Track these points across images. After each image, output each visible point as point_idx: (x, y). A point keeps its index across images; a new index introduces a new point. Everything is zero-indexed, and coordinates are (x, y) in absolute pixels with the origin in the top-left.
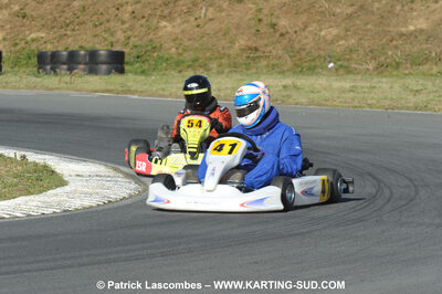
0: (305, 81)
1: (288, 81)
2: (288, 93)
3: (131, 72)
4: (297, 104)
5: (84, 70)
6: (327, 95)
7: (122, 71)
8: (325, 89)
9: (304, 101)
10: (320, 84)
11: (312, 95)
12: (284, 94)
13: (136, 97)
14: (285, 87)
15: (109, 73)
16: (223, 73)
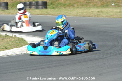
0: (105, 10)
1: (99, 10)
2: (99, 13)
3: (49, 8)
4: (102, 17)
5: (34, 8)
6: (112, 14)
7: (46, 8)
8: (111, 12)
9: (104, 16)
10: (110, 10)
11: (107, 14)
12: (98, 14)
13: (51, 16)
14: (98, 12)
15: (42, 8)
16: (78, 7)
